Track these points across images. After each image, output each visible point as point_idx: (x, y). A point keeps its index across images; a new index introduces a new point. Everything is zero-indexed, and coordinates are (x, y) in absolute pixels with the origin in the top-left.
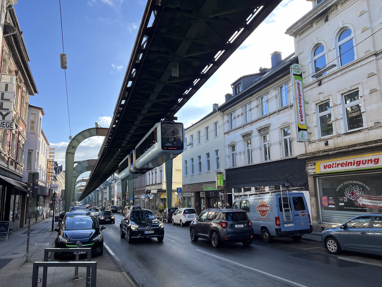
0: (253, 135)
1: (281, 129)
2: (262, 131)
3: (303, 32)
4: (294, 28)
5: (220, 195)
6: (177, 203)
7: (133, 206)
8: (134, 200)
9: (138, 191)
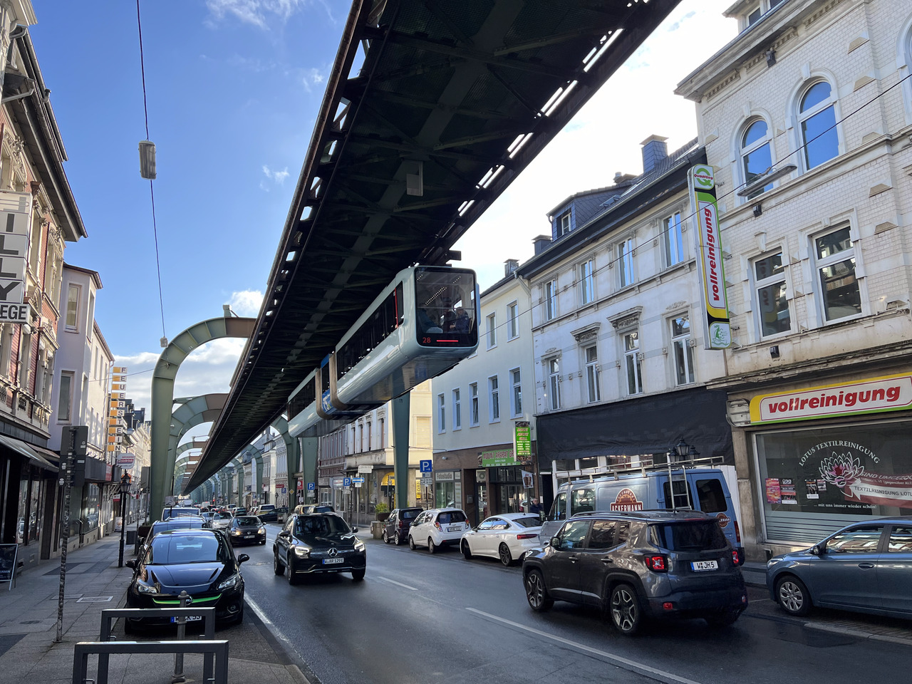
0: (601, 333)
1: (668, 319)
2: (622, 324)
3: (716, 90)
4: (695, 80)
5: (524, 476)
6: (422, 496)
7: (314, 506)
8: (316, 491)
9: (326, 469)
